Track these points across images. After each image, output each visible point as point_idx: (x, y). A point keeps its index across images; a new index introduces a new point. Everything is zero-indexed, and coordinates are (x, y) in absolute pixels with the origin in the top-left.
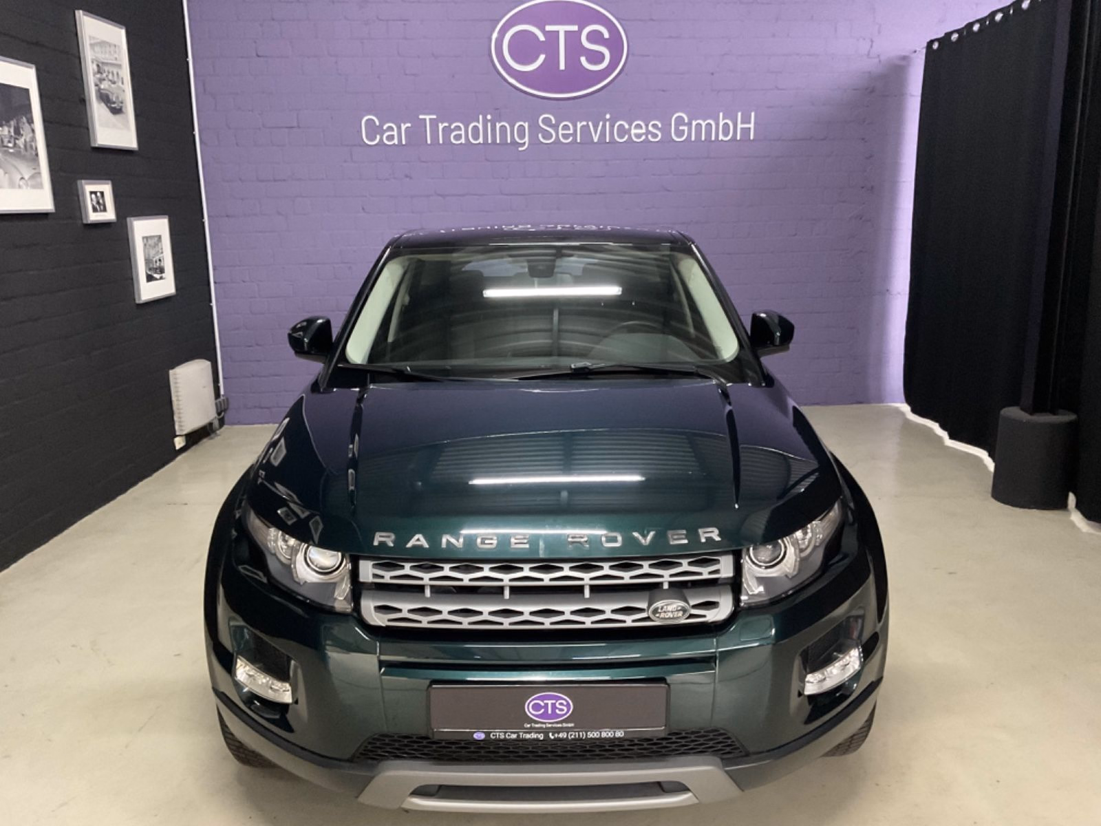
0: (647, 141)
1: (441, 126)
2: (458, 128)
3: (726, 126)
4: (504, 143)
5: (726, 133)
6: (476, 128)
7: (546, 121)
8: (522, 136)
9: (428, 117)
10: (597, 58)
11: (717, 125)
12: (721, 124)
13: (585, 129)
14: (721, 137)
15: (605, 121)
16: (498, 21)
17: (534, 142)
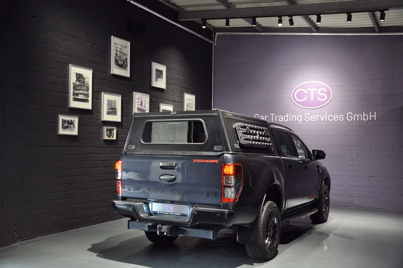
0: (339, 121)
1: (276, 117)
2: (281, 117)
3: (366, 117)
4: (294, 121)
5: (366, 118)
6: (286, 117)
7: (307, 115)
8: (299, 119)
9: (272, 114)
11: (363, 116)
12: (364, 115)
13: (319, 117)
14: (364, 120)
15: (325, 115)
17: (303, 121)
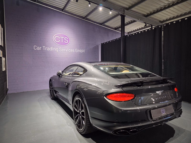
10: (67, 41)
16: (54, 35)
